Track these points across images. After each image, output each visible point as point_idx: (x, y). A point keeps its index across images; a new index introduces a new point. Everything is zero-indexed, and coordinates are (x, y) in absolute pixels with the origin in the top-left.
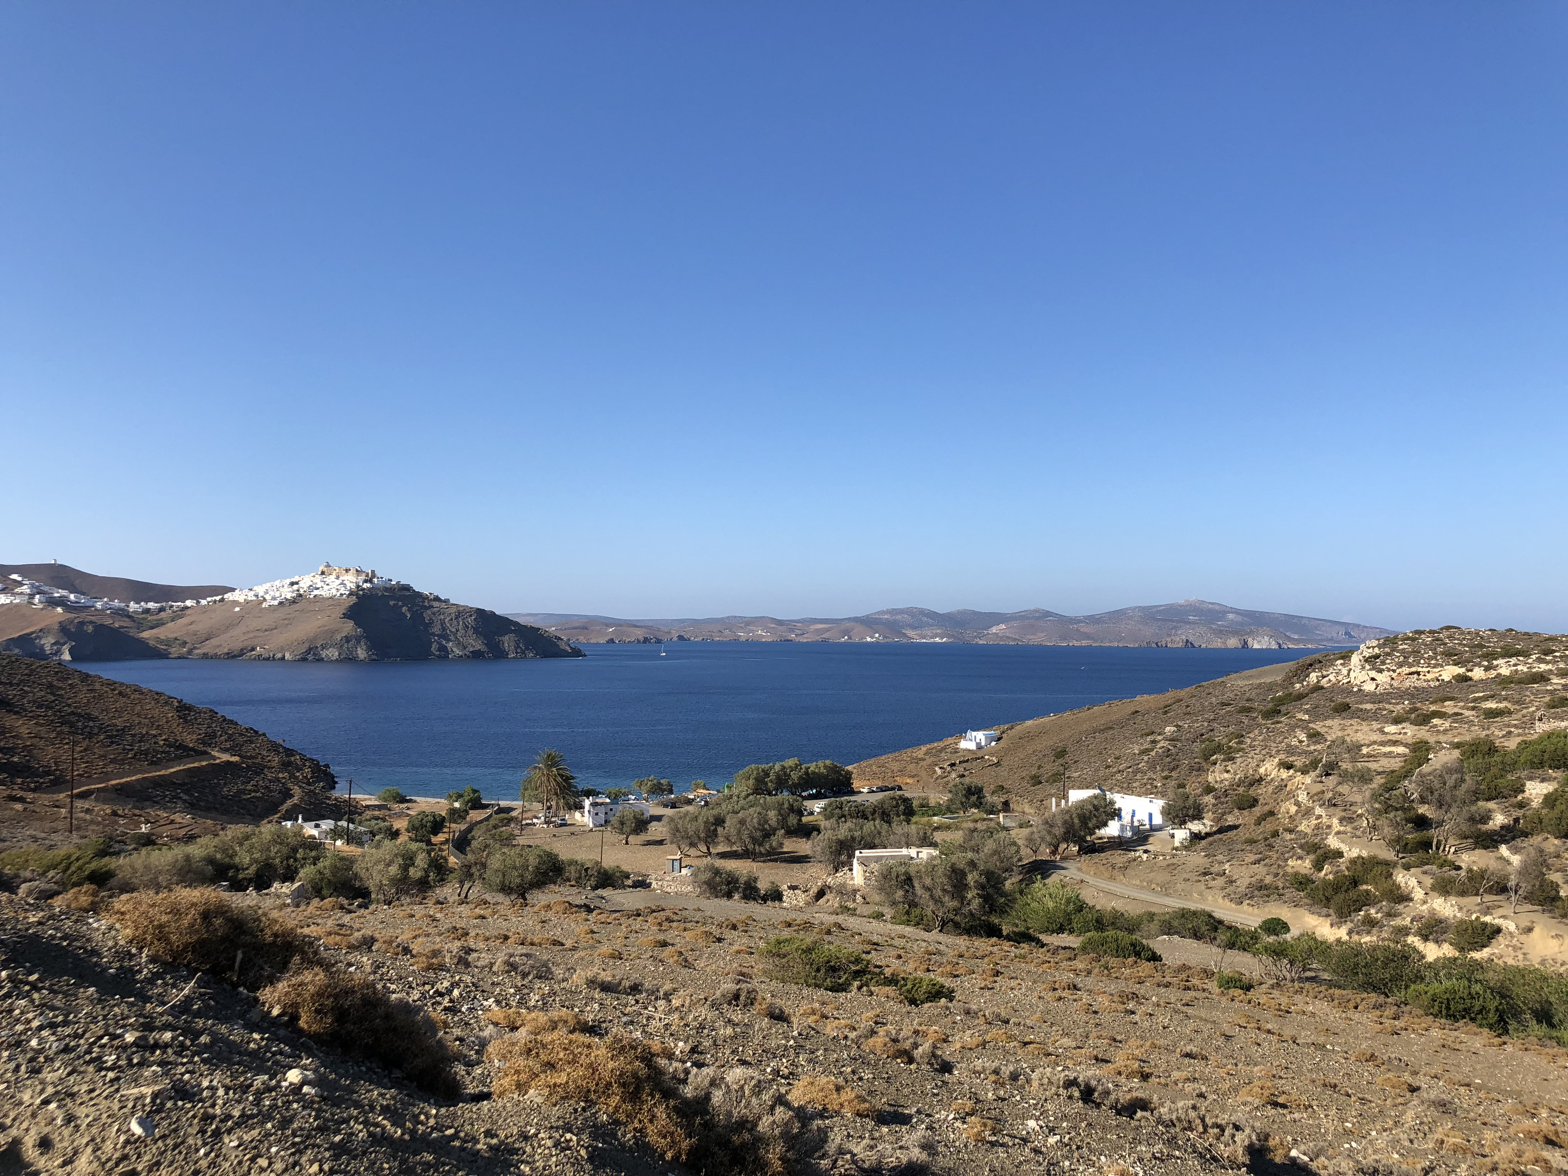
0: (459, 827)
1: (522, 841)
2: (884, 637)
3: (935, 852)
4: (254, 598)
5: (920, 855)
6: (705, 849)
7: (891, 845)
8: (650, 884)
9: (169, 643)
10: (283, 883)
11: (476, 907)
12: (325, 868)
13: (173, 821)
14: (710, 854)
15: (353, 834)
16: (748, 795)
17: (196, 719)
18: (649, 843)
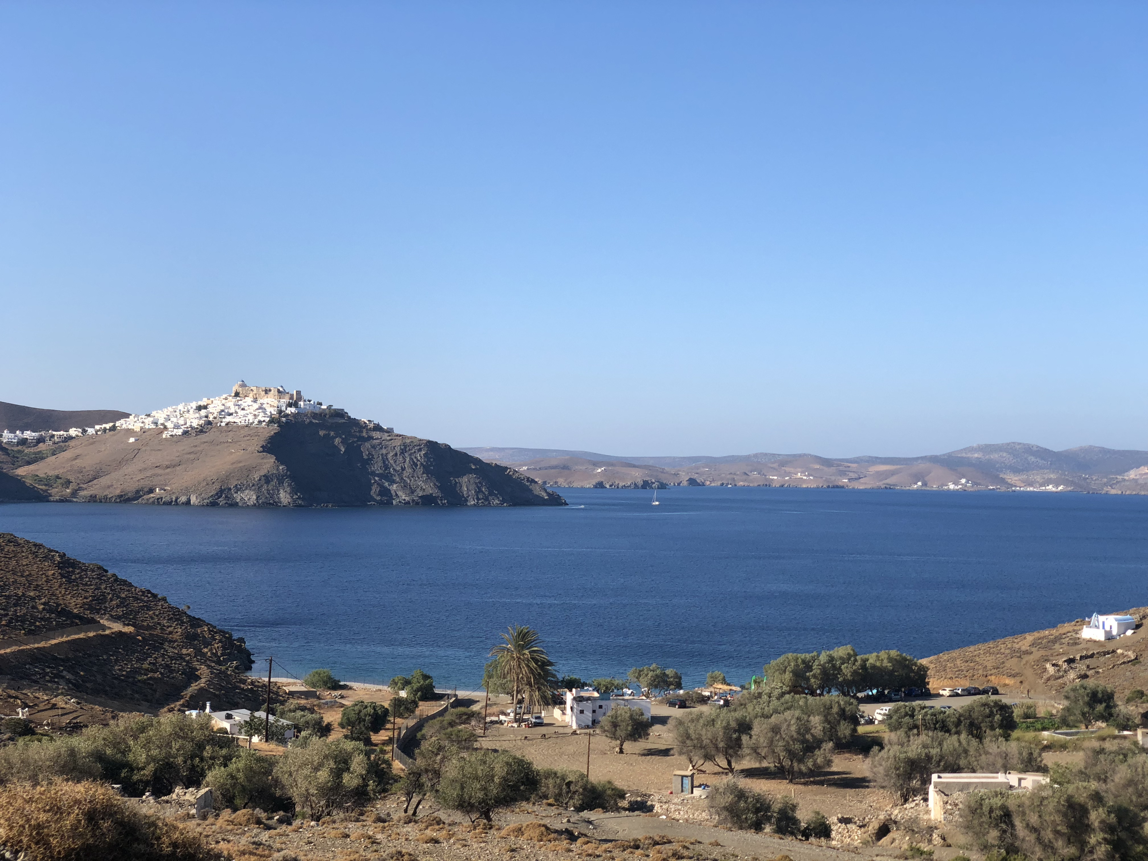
0: (407, 723)
1: (485, 743)
2: (975, 483)
3: (1044, 780)
4: (153, 426)
5: (1024, 783)
6: (724, 764)
7: (982, 768)
8: (652, 807)
9: (48, 482)
10: (187, 788)
11: (427, 828)
12: (238, 770)
13: (55, 705)
14: (731, 770)
15: (274, 729)
16: (783, 694)
17: (81, 578)
18: (651, 753)
